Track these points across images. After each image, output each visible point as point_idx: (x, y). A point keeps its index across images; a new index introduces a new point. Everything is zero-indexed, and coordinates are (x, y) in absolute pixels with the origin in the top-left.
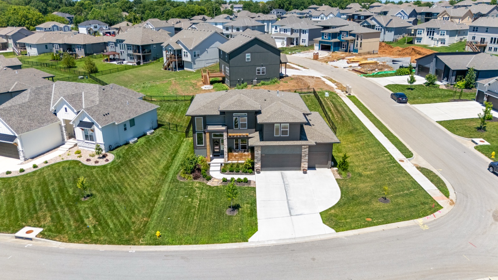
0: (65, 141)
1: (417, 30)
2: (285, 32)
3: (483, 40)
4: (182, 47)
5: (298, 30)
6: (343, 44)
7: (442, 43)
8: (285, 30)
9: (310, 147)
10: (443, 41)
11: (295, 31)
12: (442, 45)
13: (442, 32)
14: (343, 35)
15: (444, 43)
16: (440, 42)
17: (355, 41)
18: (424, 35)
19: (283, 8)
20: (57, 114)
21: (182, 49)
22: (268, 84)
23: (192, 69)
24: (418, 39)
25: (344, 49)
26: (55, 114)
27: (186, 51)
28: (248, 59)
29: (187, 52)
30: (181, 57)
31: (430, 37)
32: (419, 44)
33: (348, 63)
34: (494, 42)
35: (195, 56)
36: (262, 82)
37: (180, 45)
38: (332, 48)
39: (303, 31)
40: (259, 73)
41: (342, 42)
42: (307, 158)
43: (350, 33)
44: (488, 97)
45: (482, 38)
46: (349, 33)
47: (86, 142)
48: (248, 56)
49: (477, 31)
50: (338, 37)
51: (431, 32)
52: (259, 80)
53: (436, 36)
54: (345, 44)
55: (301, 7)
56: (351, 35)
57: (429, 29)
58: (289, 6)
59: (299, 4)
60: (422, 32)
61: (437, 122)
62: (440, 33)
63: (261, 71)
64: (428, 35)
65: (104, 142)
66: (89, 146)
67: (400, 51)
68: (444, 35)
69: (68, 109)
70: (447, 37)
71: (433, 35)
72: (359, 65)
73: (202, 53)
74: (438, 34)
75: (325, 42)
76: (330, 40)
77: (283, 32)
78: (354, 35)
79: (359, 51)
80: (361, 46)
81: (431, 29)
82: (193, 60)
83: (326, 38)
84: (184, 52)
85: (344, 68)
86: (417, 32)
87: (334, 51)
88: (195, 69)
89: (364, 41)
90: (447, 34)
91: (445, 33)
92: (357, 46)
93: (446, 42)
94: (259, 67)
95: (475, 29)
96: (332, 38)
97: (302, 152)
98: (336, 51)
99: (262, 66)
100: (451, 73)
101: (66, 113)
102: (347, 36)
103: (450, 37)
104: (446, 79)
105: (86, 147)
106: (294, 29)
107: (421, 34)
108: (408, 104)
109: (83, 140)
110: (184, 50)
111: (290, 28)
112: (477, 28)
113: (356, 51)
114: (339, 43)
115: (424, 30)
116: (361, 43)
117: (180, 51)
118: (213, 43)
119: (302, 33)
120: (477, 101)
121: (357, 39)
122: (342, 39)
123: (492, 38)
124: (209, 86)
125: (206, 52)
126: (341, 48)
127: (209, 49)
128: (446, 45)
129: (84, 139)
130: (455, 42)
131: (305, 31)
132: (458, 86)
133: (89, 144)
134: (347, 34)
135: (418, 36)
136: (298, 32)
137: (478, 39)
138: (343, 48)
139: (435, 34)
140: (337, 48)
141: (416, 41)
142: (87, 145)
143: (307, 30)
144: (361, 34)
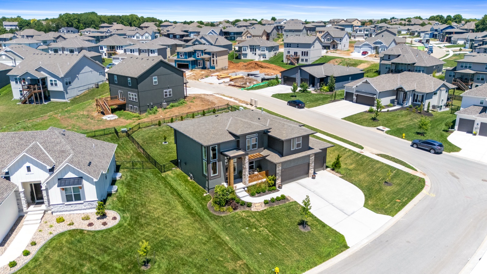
0: (24, 211)
1: (242, 47)
2: (131, 52)
3: (296, 53)
4: (46, 75)
5: (146, 50)
6: (198, 62)
7: (263, 57)
8: (131, 50)
9: (316, 154)
10: (264, 56)
11: (143, 51)
12: (264, 59)
13: (262, 48)
14: (198, 54)
15: (265, 57)
16: (262, 57)
17: (210, 58)
18: (248, 51)
19: (72, 26)
20: (11, 177)
21: (46, 77)
22: (177, 106)
23: (65, 99)
24: (244, 55)
25: (201, 66)
26: (8, 178)
27: (53, 79)
28: (155, 82)
29: (55, 81)
30: (46, 87)
31: (253, 53)
32: (245, 59)
33: (219, 79)
34: (305, 55)
35: (67, 84)
36: (171, 104)
37: (42, 72)
38: (190, 66)
39: (151, 51)
40: (166, 95)
41: (197, 60)
42: (313, 164)
43: (205, 51)
44: (357, 96)
45: (295, 52)
46: (203, 52)
47: (66, 205)
48: (155, 80)
49: (290, 46)
50: (193, 56)
51: (253, 48)
52: (168, 102)
53: (258, 52)
54: (200, 62)
55: (92, 25)
56: (206, 53)
57: (251, 46)
58: (79, 25)
59: (89, 22)
60: (247, 49)
61: (342, 119)
62: (261, 49)
63: (168, 93)
64: (251, 51)
65: (98, 198)
66: (72, 208)
67: (245, 66)
68: (264, 50)
69: (33, 167)
70: (266, 52)
71: (255, 51)
72: (231, 80)
73: (73, 80)
74: (259, 50)
75: (181, 61)
76: (187, 59)
77: (130, 53)
78: (209, 53)
79: (216, 68)
80: (217, 64)
81: (253, 46)
82: (65, 89)
83: (182, 57)
84: (51, 81)
85: (219, 84)
86: (243, 49)
87: (192, 70)
88: (68, 99)
89: (218, 58)
90: (266, 50)
91: (265, 49)
92: (214, 63)
93: (266, 56)
94: (166, 89)
95: (289, 45)
96: (189, 57)
97: (310, 160)
98: (194, 69)
99: (169, 88)
100: (316, 81)
101: (29, 173)
102: (202, 55)
103: (269, 52)
104: (311, 86)
105: (67, 211)
106: (141, 50)
107: (246, 50)
108: (305, 108)
109: (62, 203)
110: (49, 78)
111: (138, 48)
112: (290, 44)
113: (213, 68)
114: (195, 61)
115: (248, 47)
116: (216, 60)
117: (44, 80)
118: (83, 68)
119: (150, 53)
120: (346, 100)
121: (213, 57)
122: (197, 57)
123: (302, 52)
124: (111, 115)
125: (77, 78)
126: (197, 66)
127: (80, 75)
128: (267, 59)
129: (63, 201)
130: (272, 56)
131: (154, 51)
132: (324, 90)
133: (72, 206)
134: (202, 53)
135: (243, 52)
136: (146, 52)
137: (292, 53)
138: (199, 65)
139: (257, 50)
140: (194, 66)
141: (242, 57)
142: (69, 208)
143: (156, 49)
144: (216, 52)
